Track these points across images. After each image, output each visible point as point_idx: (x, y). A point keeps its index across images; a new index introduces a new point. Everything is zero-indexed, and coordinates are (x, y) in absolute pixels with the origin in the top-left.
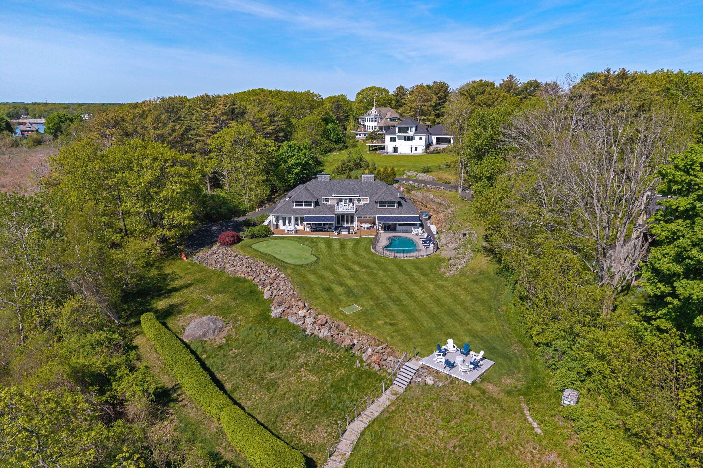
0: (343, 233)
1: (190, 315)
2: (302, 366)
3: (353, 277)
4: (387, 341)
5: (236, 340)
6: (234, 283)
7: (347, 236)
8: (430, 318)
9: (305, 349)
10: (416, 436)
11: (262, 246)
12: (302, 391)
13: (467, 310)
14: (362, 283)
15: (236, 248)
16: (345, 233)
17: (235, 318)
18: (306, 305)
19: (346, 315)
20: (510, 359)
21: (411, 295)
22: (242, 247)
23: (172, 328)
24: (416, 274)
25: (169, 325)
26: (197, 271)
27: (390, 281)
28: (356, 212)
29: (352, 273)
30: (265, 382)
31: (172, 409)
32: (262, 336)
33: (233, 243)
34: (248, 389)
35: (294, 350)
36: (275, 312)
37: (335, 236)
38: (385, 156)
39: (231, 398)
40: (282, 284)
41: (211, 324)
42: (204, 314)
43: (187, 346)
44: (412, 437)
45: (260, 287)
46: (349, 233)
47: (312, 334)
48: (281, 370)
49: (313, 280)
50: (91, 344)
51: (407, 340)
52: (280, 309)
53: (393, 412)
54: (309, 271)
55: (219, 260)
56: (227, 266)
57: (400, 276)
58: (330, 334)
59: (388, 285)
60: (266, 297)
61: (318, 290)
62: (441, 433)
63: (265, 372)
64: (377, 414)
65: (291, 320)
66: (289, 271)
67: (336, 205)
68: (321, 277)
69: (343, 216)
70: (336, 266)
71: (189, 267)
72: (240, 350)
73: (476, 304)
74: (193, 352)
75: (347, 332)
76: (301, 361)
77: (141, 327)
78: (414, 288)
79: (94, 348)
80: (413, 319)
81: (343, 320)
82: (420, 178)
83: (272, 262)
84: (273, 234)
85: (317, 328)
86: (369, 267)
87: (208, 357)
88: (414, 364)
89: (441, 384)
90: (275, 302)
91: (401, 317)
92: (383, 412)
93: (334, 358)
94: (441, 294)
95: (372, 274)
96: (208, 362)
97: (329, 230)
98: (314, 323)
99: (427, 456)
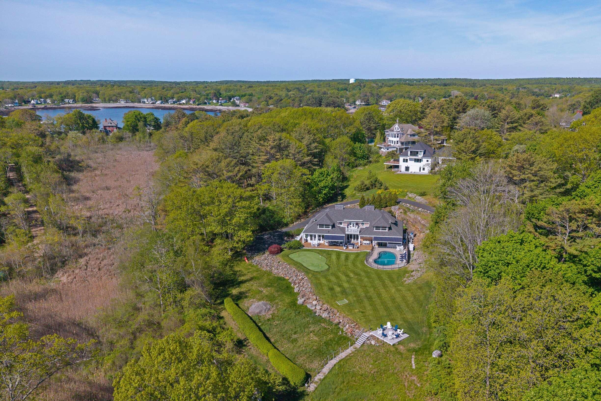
0: (350, 248)
1: (252, 300)
2: (311, 332)
3: (348, 282)
4: (357, 321)
5: (277, 316)
6: (277, 280)
7: (352, 250)
8: (385, 309)
9: (314, 323)
10: (359, 367)
11: (295, 256)
12: (309, 344)
13: (408, 306)
14: (353, 286)
15: (279, 257)
16: (351, 248)
17: (277, 303)
18: (318, 298)
19: (338, 306)
20: (419, 334)
21: (379, 295)
22: (283, 256)
23: (241, 307)
24: (387, 281)
25: (240, 305)
26: (254, 271)
27: (370, 285)
28: (360, 232)
29: (348, 279)
30: (291, 339)
31: (244, 349)
32: (292, 315)
33: (278, 253)
34: (282, 342)
35: (308, 323)
36: (300, 301)
37: (343, 249)
38: (398, 174)
39: (273, 346)
40: (305, 284)
41: (264, 306)
42: (260, 300)
43: (251, 318)
44: (357, 367)
45: (292, 285)
46: (353, 248)
47: (319, 315)
48: (300, 334)
49: (323, 282)
50: (201, 315)
51: (368, 321)
52: (303, 300)
53: (352, 356)
54: (322, 276)
55: (269, 264)
56: (273, 268)
57: (377, 282)
58: (328, 316)
59: (367, 288)
60: (295, 291)
61: (326, 289)
62: (371, 366)
63: (291, 334)
64: (344, 357)
65: (309, 306)
66: (310, 275)
67: (346, 227)
68: (329, 281)
69: (351, 235)
70: (339, 273)
71: (250, 267)
72: (279, 322)
73: (415, 303)
74: (254, 322)
75: (337, 315)
76: (311, 329)
77: (224, 306)
78: (382, 291)
79: (203, 317)
80: (375, 310)
81: (336, 308)
82: (417, 201)
83: (301, 268)
84: (304, 246)
85: (322, 312)
86: (359, 275)
87: (262, 325)
88: (367, 334)
89: (378, 345)
90: (300, 295)
91: (369, 308)
92: (346, 356)
93: (328, 329)
94: (397, 295)
95: (360, 280)
96: (262, 328)
97: (341, 245)
98: (321, 309)
99: (362, 375)
